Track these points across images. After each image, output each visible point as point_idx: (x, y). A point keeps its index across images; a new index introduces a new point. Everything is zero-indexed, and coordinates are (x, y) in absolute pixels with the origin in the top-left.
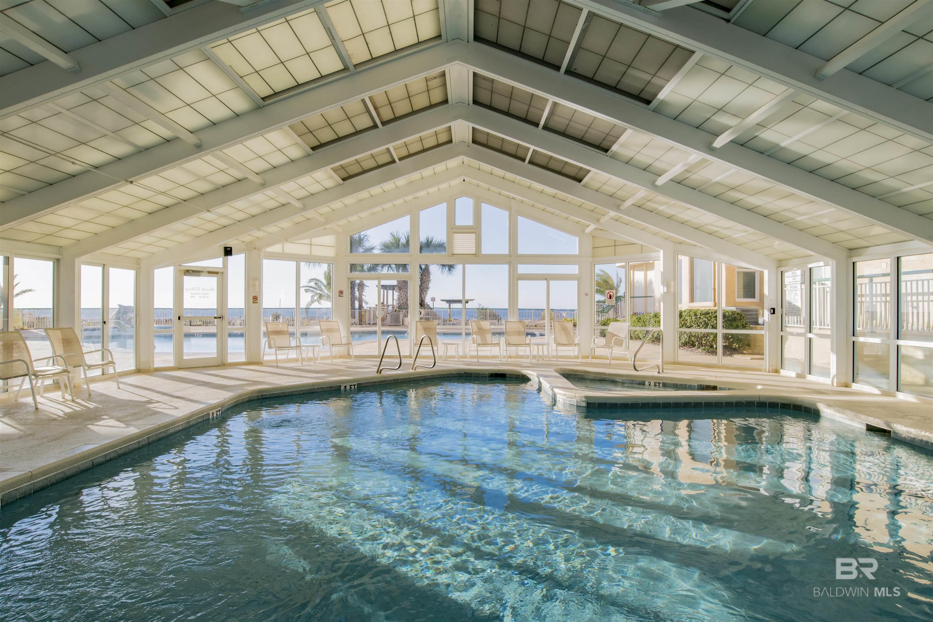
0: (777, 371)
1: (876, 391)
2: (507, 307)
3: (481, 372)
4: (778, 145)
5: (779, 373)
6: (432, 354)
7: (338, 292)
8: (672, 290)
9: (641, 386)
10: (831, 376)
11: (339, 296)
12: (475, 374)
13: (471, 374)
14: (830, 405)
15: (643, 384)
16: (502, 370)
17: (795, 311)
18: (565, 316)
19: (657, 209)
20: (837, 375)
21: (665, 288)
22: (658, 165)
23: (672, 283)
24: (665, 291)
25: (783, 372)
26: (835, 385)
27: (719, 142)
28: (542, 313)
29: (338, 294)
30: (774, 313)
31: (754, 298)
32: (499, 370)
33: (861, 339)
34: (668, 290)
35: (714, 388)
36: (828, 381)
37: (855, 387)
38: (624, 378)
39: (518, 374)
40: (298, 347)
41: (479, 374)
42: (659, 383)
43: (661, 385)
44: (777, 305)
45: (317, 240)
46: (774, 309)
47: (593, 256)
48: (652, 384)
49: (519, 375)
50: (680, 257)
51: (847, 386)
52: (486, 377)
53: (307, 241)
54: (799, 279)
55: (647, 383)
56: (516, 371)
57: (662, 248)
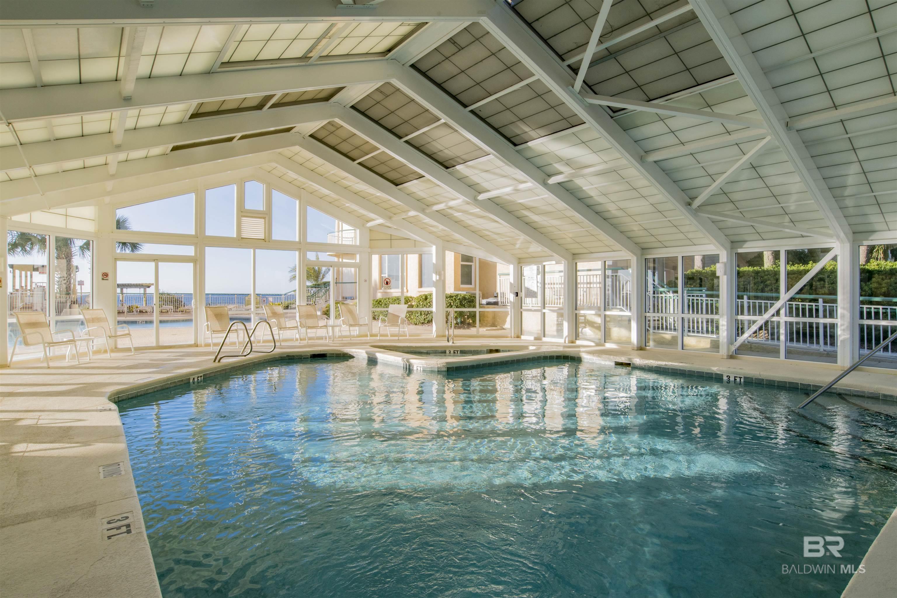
0: (518, 337)
1: (592, 344)
2: (192, 292)
3: (303, 354)
4: (581, 188)
5: (520, 338)
6: (272, 338)
7: (101, 275)
8: (443, 279)
9: (443, 354)
10: (564, 337)
11: (103, 279)
12: (297, 356)
13: (294, 356)
14: (589, 353)
15: (445, 352)
16: (323, 351)
17: (531, 294)
18: (272, 300)
19: (452, 214)
20: (568, 336)
21: (438, 276)
22: (485, 185)
23: (443, 272)
24: (438, 279)
25: (523, 337)
26: (567, 342)
27: (553, 180)
28: (247, 298)
29: (101, 277)
30: (517, 296)
31: (471, 284)
32: (320, 351)
33: (582, 312)
34: (440, 278)
35: (497, 351)
36: (562, 341)
37: (578, 342)
38: (428, 350)
39: (339, 352)
40: (72, 341)
41: (301, 356)
42: (457, 351)
43: (459, 352)
44: (518, 290)
45: (73, 211)
46: (517, 293)
47: (370, 247)
48: (452, 352)
49: (340, 354)
50: (447, 252)
51: (572, 342)
52: (308, 358)
53: (62, 211)
54: (535, 272)
55: (448, 352)
56: (337, 351)
57: (434, 244)
